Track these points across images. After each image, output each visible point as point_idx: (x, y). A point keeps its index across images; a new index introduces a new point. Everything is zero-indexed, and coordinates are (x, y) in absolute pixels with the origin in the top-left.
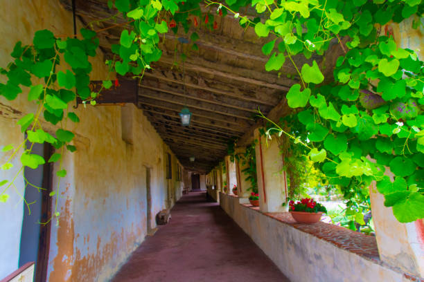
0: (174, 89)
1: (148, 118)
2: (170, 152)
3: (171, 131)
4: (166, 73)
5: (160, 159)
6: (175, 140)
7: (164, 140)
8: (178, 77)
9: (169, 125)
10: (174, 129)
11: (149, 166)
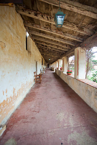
0: (46, 29)
1: (37, 46)
2: (43, 58)
3: (43, 51)
4: (43, 16)
5: (40, 59)
6: (44, 54)
7: (41, 54)
8: (49, 19)
9: (43, 48)
10: (44, 50)
11: (37, 61)
